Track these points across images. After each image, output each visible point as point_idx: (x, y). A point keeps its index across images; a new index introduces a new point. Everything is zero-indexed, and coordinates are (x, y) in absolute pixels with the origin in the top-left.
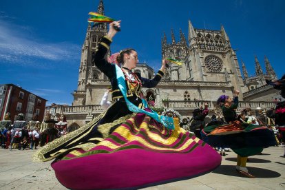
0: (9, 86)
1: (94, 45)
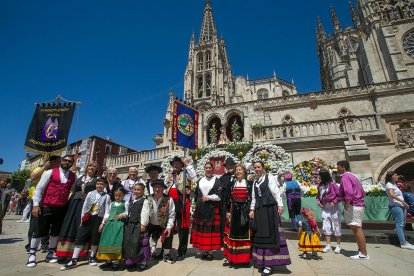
0: (92, 138)
1: (200, 66)
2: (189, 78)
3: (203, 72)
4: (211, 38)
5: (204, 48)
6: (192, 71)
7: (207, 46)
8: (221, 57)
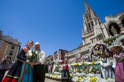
0: (60, 50)
1: (88, 21)
2: (85, 25)
3: (90, 22)
4: (89, 11)
5: (88, 14)
6: (86, 23)
7: (89, 13)
8: (95, 15)
